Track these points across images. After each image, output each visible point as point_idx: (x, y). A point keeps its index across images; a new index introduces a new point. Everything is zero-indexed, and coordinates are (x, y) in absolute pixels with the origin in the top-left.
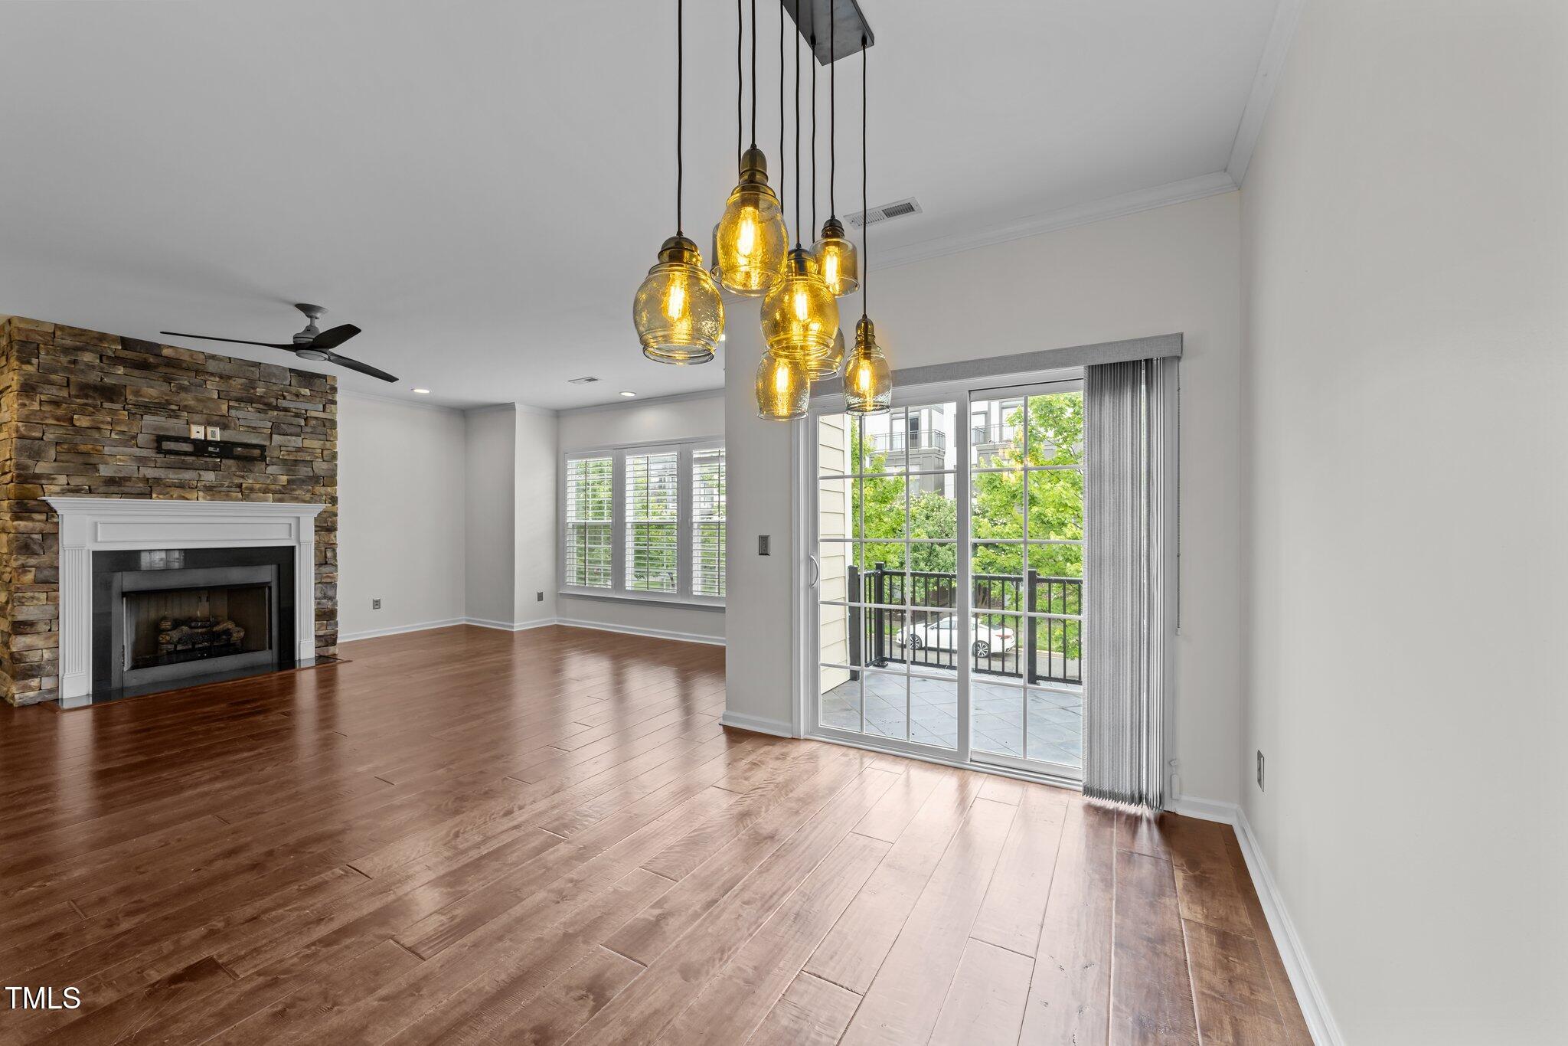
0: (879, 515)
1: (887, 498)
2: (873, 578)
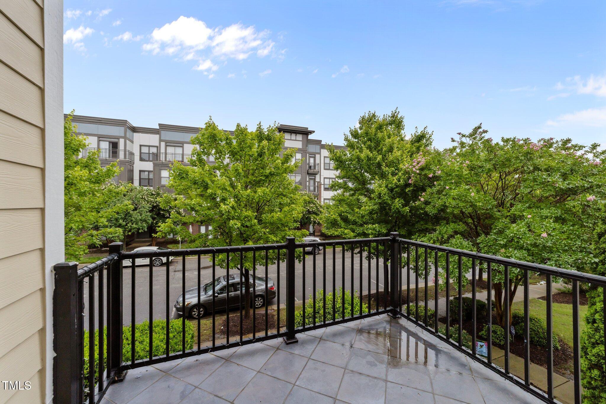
0: (93, 192)
1: (100, 180)
2: (105, 272)
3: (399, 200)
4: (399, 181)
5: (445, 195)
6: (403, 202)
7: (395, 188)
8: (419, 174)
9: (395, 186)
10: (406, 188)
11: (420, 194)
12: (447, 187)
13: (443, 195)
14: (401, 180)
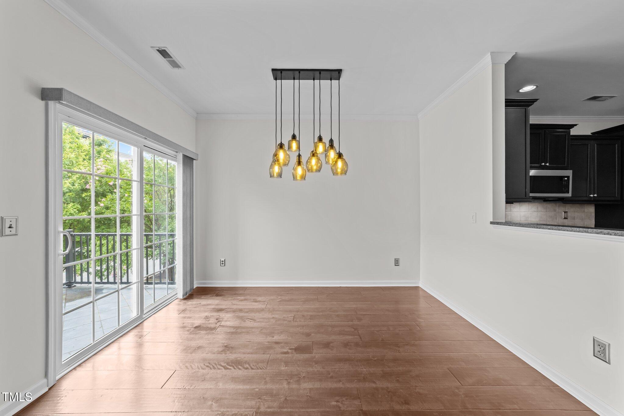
3: (74, 205)
4: (73, 185)
5: (124, 201)
6: (79, 207)
7: (67, 192)
8: (99, 181)
9: (67, 191)
10: (82, 193)
11: (100, 199)
12: (126, 195)
13: (123, 201)
14: (76, 185)
